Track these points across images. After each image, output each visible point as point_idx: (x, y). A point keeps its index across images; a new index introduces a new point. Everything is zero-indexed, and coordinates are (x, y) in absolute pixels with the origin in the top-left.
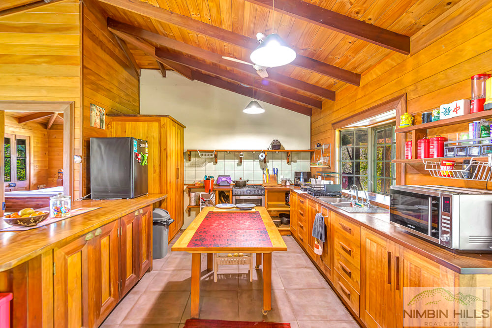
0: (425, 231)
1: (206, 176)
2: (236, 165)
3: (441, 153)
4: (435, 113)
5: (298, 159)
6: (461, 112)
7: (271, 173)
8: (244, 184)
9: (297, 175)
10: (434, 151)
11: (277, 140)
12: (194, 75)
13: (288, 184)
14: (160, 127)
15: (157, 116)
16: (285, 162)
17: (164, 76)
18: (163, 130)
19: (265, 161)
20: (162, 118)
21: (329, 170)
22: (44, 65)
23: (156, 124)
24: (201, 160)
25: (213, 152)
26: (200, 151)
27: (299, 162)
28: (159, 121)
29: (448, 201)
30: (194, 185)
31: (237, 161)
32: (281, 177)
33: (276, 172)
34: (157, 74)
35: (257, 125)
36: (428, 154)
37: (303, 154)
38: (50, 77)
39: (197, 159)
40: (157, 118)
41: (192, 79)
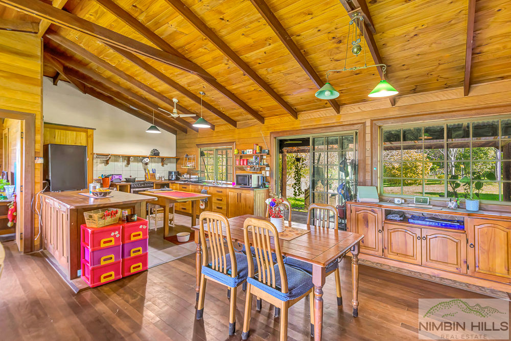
0: (246, 185)
1: (103, 175)
2: (124, 166)
3: (247, 164)
4: (245, 151)
5: (169, 163)
6: (251, 153)
7: (151, 172)
8: (134, 180)
9: (170, 173)
10: (245, 163)
11: (156, 150)
12: (85, 90)
13: (163, 179)
14: (87, 137)
15: (86, 128)
16: (160, 164)
17: (55, 84)
18: (90, 140)
19: (146, 164)
20: (88, 130)
21: (194, 170)
23: (83, 135)
25: (108, 155)
27: (169, 164)
28: (87, 132)
29: (251, 176)
31: (125, 163)
32: (157, 175)
33: (154, 171)
35: (140, 138)
36: (243, 164)
37: (172, 160)
40: (85, 130)
41: (85, 93)
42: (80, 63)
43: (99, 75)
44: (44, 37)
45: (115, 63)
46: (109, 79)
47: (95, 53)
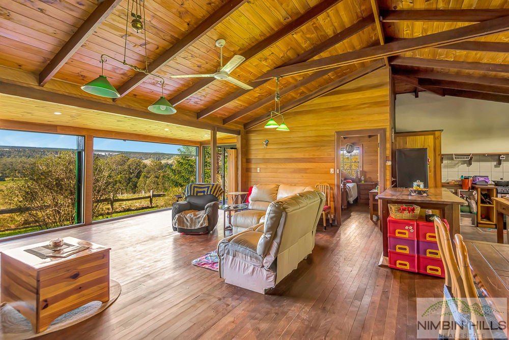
1: (462, 176)
2: (493, 166)
14: (435, 139)
17: (417, 96)
18: (437, 141)
20: (436, 132)
22: (367, 108)
23: (431, 137)
24: (453, 162)
25: (469, 155)
26: (456, 155)
28: (434, 135)
30: (448, 183)
31: (494, 163)
34: (411, 96)
38: (369, 114)
39: (449, 162)
40: (432, 132)
41: (444, 95)
42: (427, 71)
43: (447, 74)
44: (390, 65)
45: (451, 57)
46: (458, 74)
47: (430, 57)
